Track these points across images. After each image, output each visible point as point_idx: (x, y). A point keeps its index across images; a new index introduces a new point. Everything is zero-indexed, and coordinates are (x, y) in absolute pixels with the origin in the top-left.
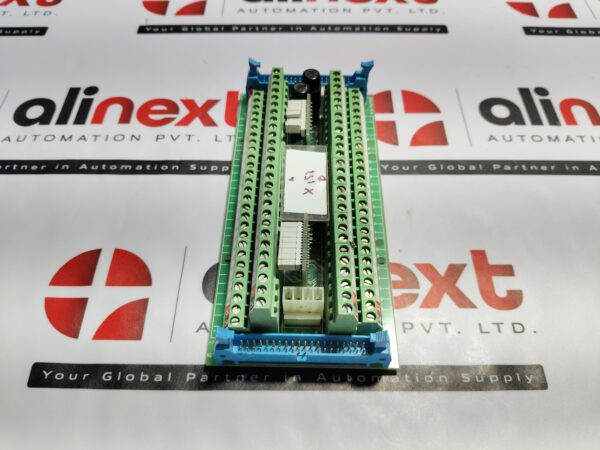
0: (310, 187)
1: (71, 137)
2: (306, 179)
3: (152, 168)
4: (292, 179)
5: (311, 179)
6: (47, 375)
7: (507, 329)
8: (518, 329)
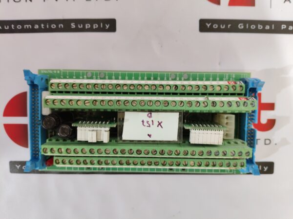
0: (156, 124)
2: (150, 126)
4: (149, 136)
5: (151, 123)
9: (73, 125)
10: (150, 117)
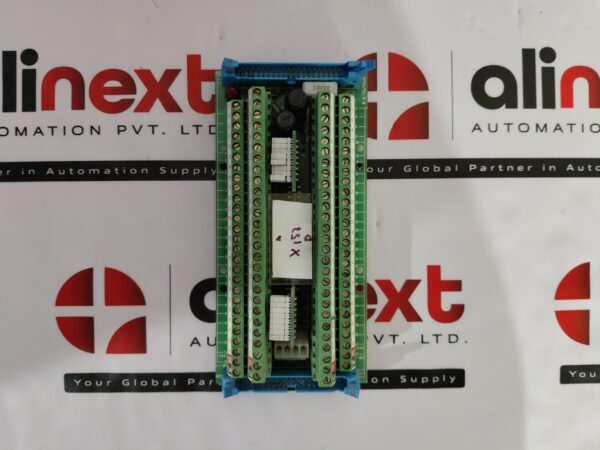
0: (296, 247)
1: (25, 129)
2: (292, 238)
3: (120, 171)
4: (279, 238)
5: (297, 240)
6: (78, 383)
7: (444, 339)
8: (453, 339)
9: (294, 132)
10: (306, 239)
